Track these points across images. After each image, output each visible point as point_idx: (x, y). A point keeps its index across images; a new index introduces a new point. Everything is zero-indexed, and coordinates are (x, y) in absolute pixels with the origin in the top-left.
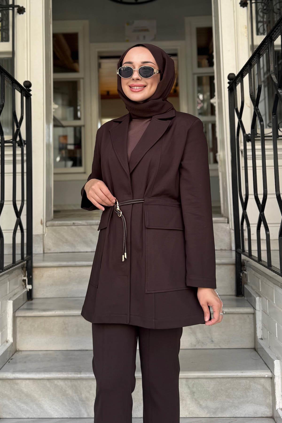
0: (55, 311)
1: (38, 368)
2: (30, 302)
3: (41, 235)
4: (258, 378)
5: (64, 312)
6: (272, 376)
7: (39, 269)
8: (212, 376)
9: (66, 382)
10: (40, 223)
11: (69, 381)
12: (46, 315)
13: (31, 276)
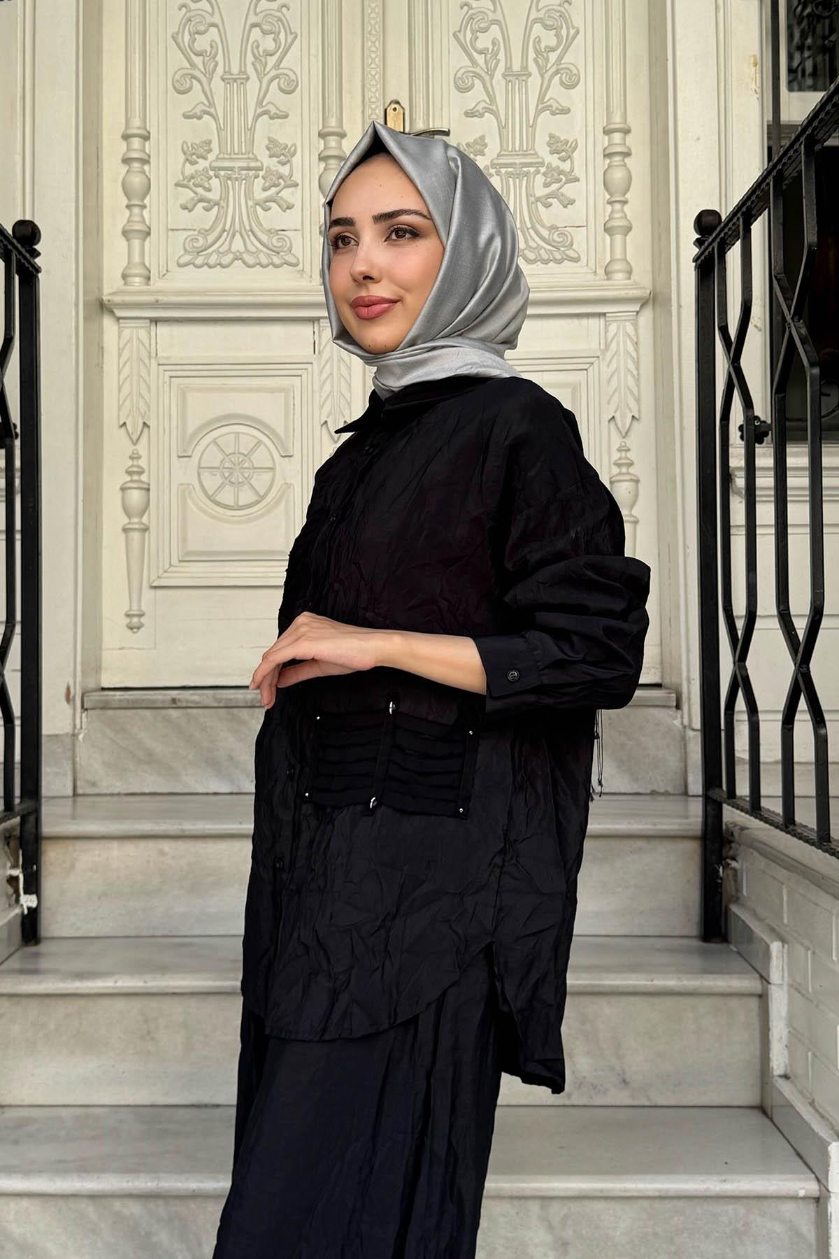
0: (117, 977)
1: (60, 1161)
2: (32, 949)
3: (67, 734)
4: (775, 1200)
5: (145, 982)
6: (820, 1194)
7: (61, 844)
8: (626, 1190)
9: (152, 1205)
10: (63, 698)
11: (160, 1202)
12: (87, 991)
13: (35, 867)
